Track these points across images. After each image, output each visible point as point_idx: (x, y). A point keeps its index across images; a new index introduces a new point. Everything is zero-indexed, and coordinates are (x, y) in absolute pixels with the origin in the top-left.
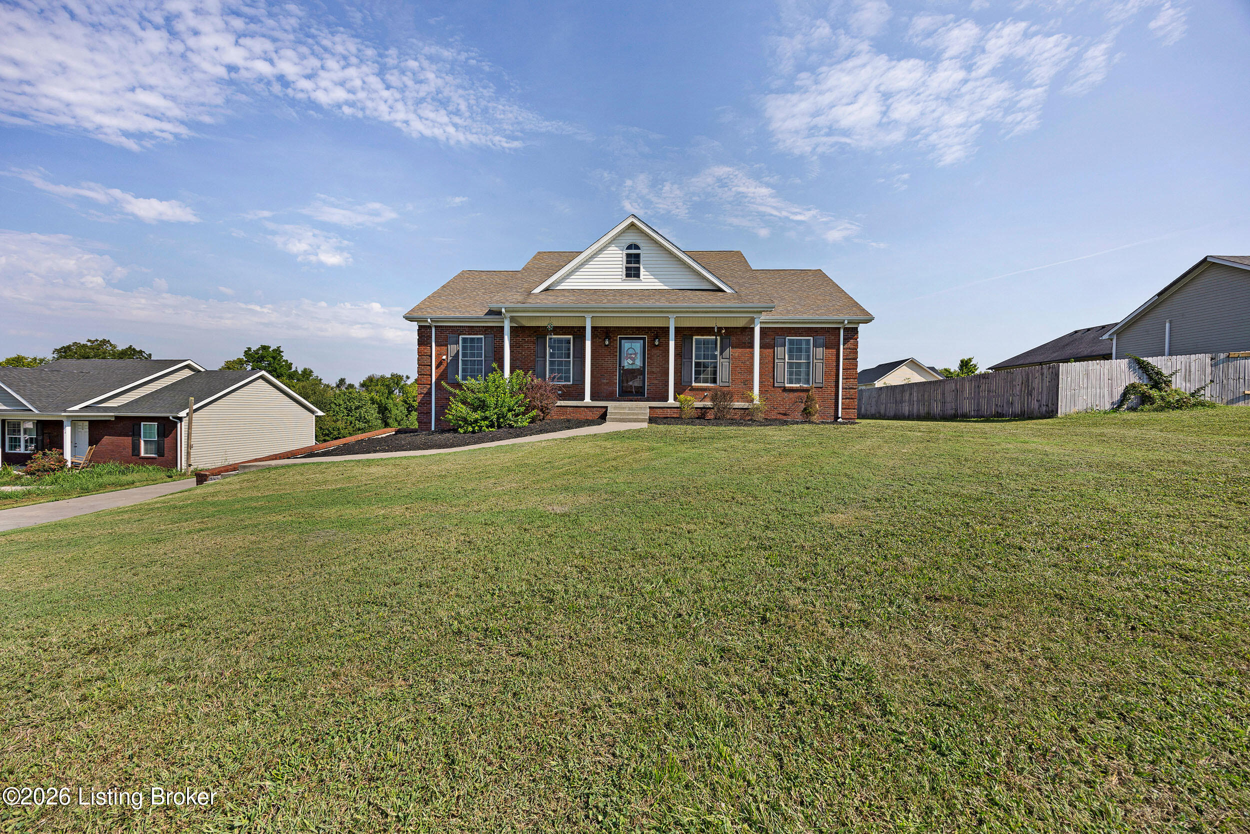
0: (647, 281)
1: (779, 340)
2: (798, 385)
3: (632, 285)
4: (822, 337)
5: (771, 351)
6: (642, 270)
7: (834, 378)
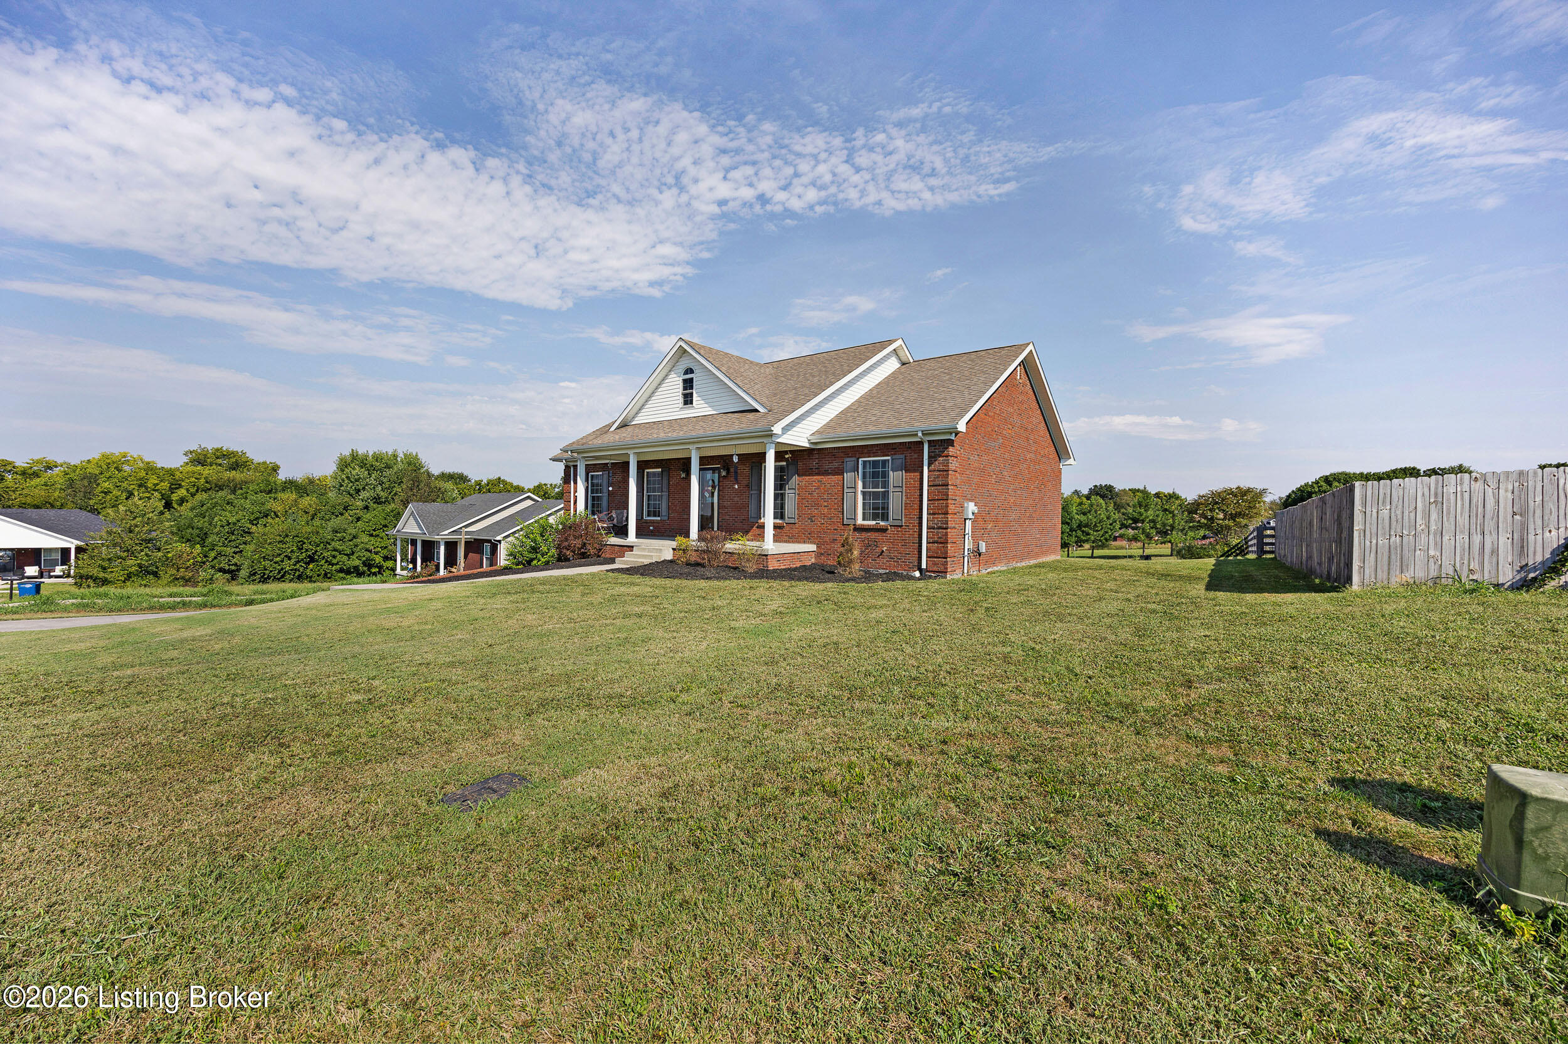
0: (701, 407)
1: (849, 462)
2: (874, 522)
3: (689, 413)
4: (902, 456)
5: (840, 477)
6: (695, 395)
7: (916, 512)
